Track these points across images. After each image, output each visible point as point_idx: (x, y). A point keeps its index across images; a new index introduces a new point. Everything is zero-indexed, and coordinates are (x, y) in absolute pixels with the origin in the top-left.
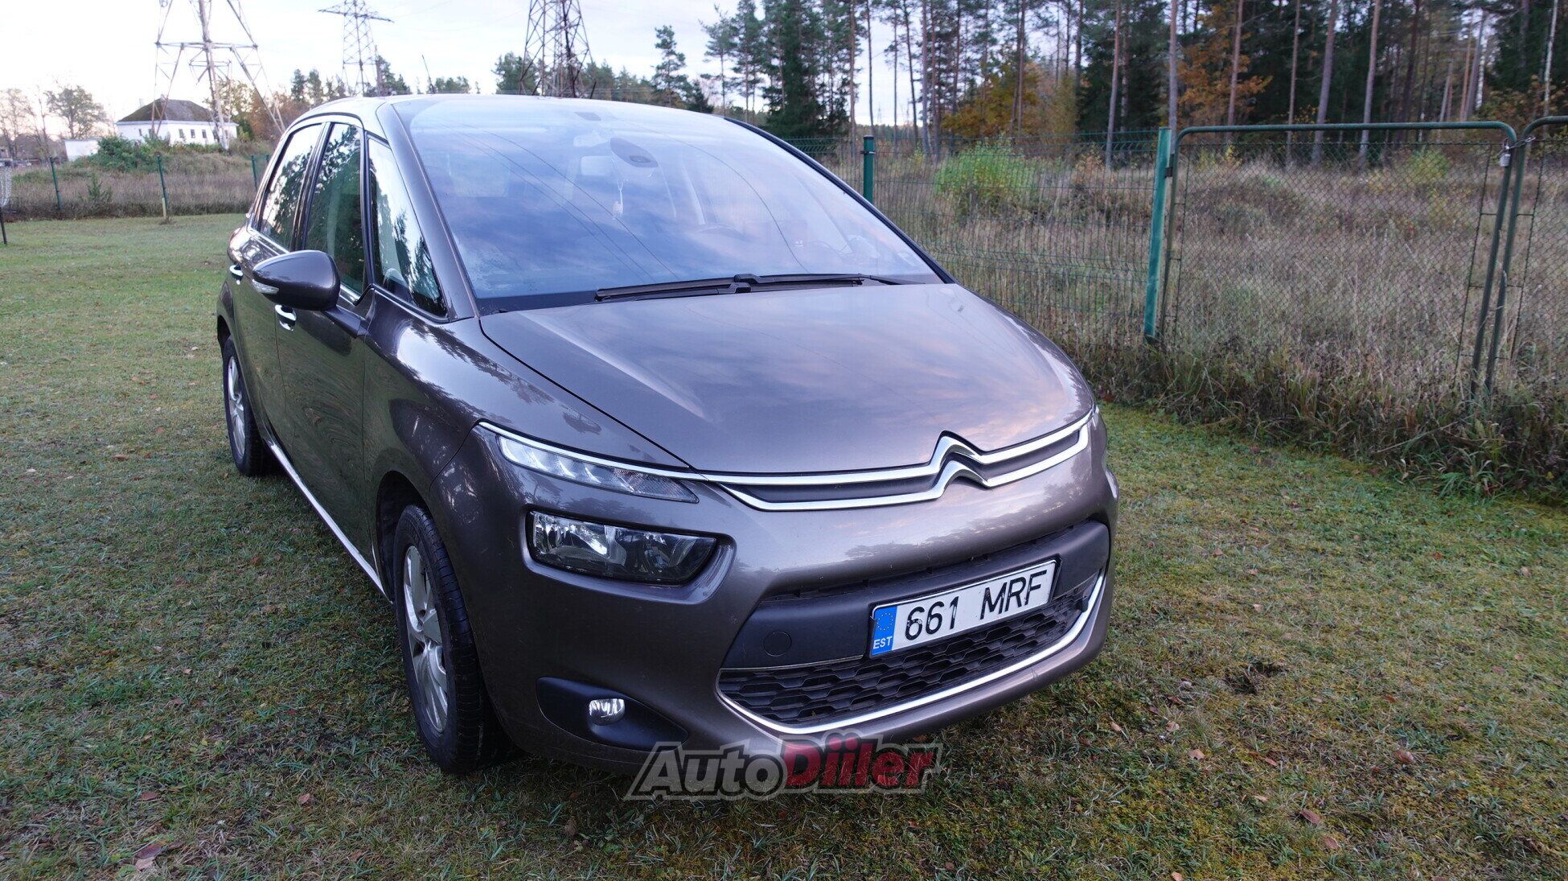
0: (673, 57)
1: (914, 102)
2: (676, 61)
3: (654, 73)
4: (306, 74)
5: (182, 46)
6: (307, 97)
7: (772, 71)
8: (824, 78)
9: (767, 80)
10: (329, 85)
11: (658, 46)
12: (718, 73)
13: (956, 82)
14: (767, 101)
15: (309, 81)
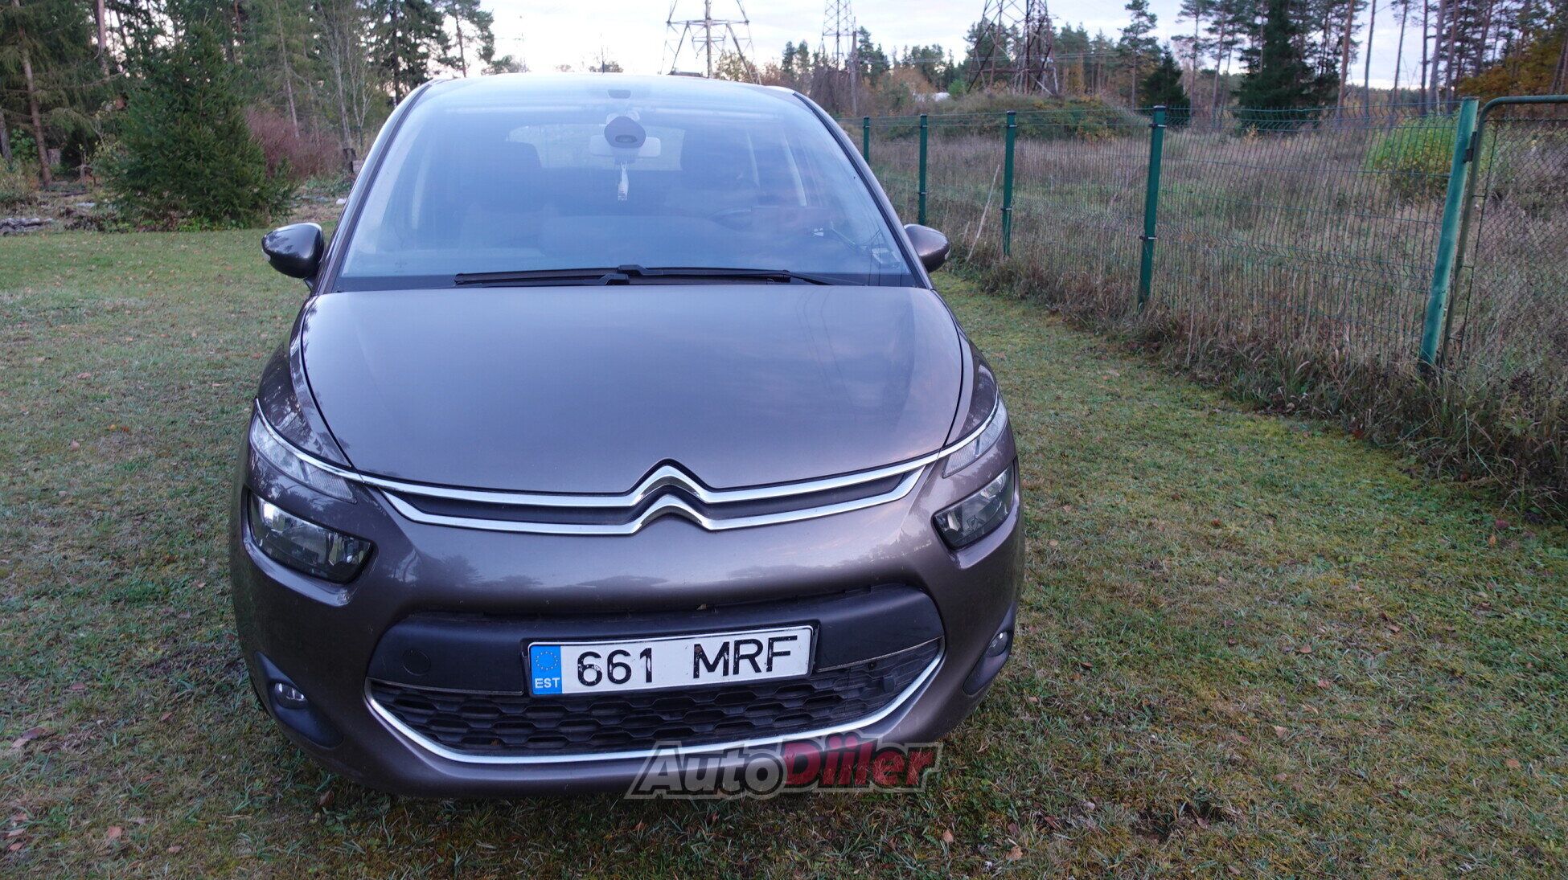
0: (1143, 19)
1: (1425, 63)
2: (1147, 23)
3: (1121, 36)
4: (796, 45)
5: (688, 24)
6: (795, 67)
7: (1254, 30)
8: (1317, 36)
9: (1247, 42)
10: (816, 56)
11: (1128, 7)
12: (1192, 34)
13: (1484, 37)
14: (1245, 64)
15: (799, 52)
